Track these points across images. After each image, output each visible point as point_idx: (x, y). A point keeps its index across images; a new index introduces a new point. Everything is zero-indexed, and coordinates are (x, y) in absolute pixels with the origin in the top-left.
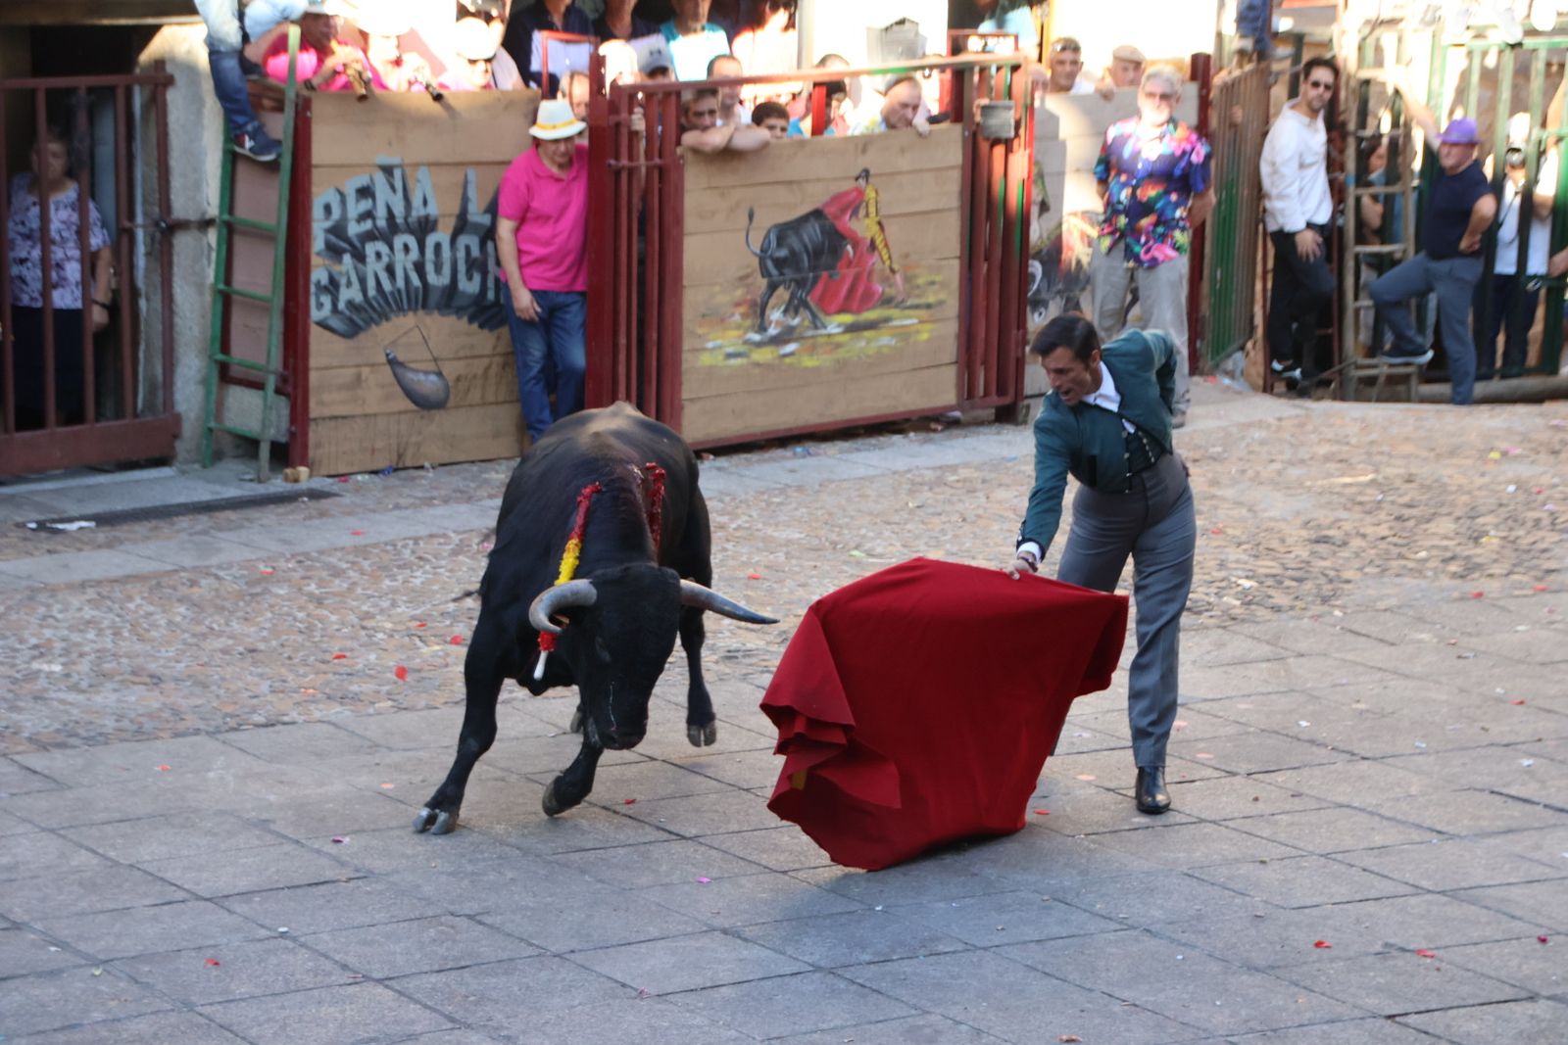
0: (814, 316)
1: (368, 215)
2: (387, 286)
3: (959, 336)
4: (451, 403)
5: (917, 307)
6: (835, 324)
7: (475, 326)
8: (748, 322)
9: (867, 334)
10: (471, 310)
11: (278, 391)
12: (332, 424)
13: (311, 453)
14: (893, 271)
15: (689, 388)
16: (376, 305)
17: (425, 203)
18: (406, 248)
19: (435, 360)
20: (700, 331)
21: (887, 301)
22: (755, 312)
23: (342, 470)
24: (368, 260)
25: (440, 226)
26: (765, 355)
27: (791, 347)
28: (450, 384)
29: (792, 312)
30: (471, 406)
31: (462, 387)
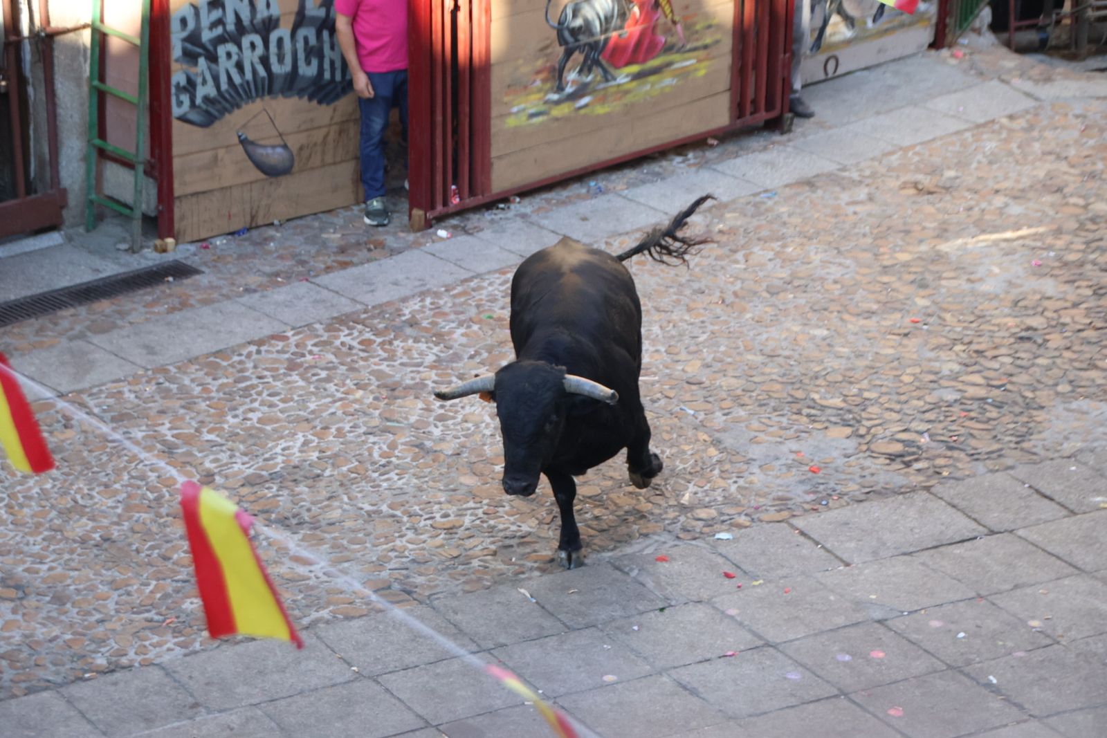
0: (605, 71)
1: (220, 22)
2: (237, 79)
3: (732, 67)
4: (296, 168)
5: (695, 49)
6: (624, 75)
7: (315, 102)
8: (548, 85)
9: (652, 78)
10: (311, 89)
11: (147, 173)
12: (194, 199)
13: (176, 226)
14: (674, 22)
15: (497, 147)
16: (227, 96)
17: (268, 5)
18: (253, 46)
19: (281, 135)
20: (506, 99)
21: (669, 49)
22: (554, 77)
23: (203, 236)
24: (220, 60)
25: (282, 23)
26: (564, 110)
27: (586, 100)
28: (295, 153)
29: (586, 69)
30: (312, 169)
31: (305, 153)
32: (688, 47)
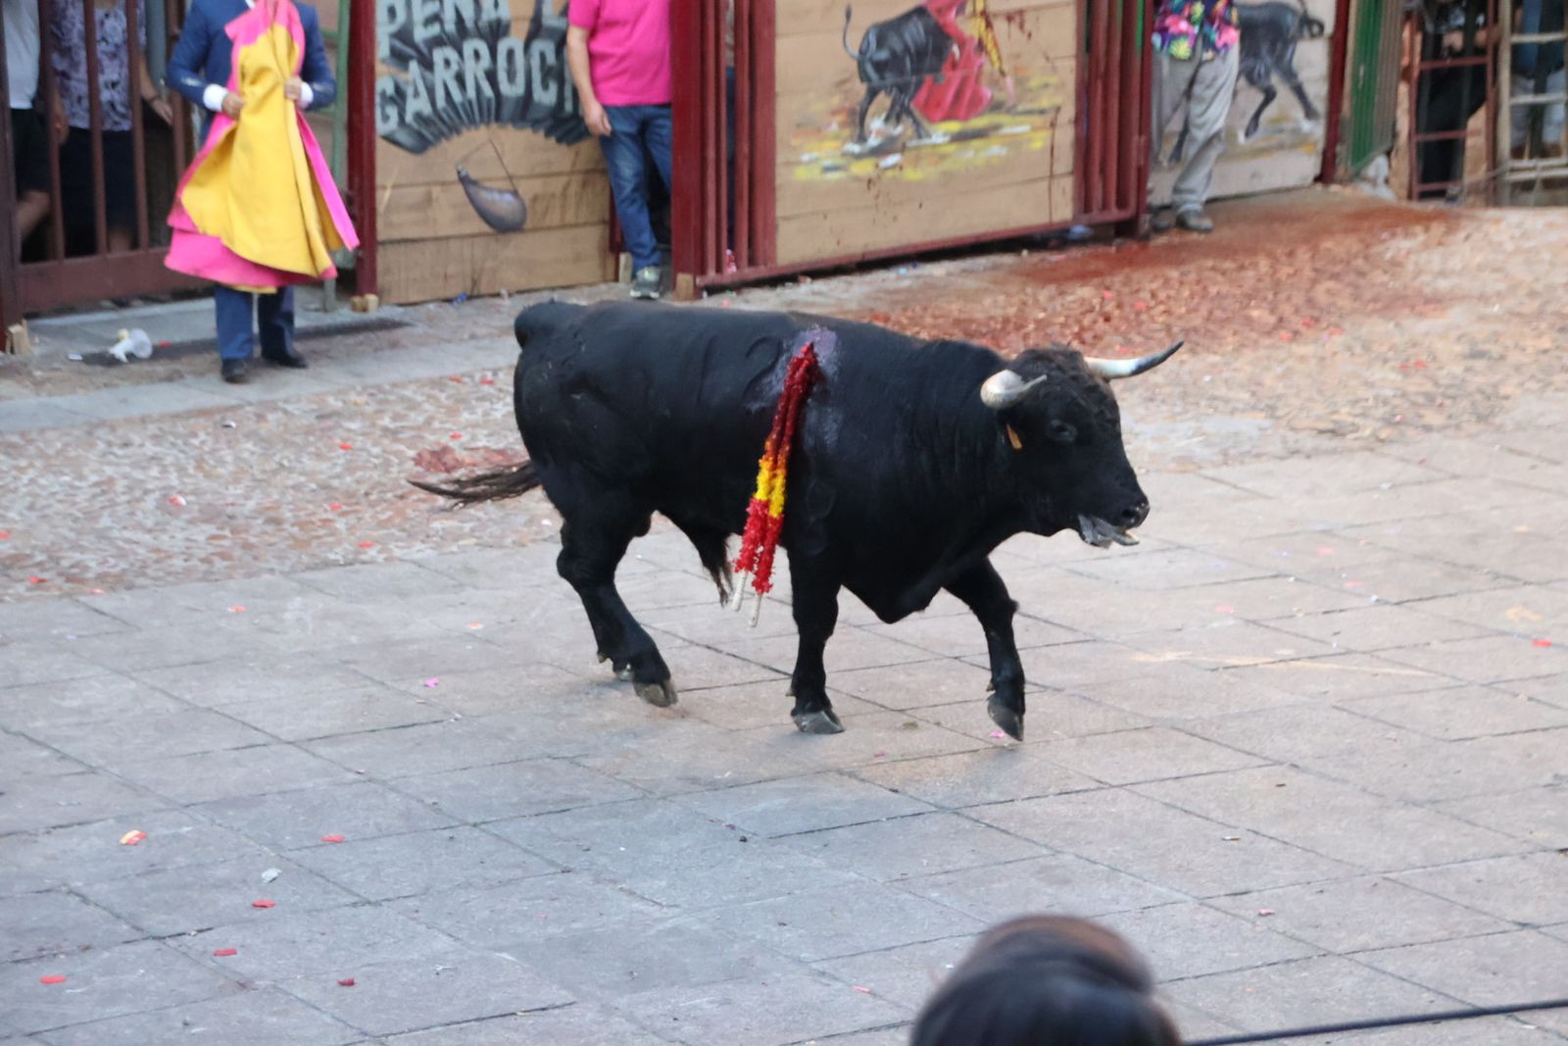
0: (916, 123)
1: (436, 18)
2: (457, 96)
3: (1075, 145)
4: (528, 224)
5: (1029, 112)
6: (941, 132)
7: (552, 141)
8: (847, 132)
9: (976, 143)
10: (548, 123)
12: (401, 247)
13: (380, 279)
14: (1002, 73)
15: (784, 206)
16: (444, 116)
17: (496, 5)
18: (477, 55)
19: (510, 177)
20: (794, 142)
23: (414, 298)
24: (436, 68)
25: (513, 30)
26: (864, 168)
27: (892, 159)
28: (527, 203)
29: (893, 120)
30: (549, 228)
31: (540, 207)
32: (1021, 108)
